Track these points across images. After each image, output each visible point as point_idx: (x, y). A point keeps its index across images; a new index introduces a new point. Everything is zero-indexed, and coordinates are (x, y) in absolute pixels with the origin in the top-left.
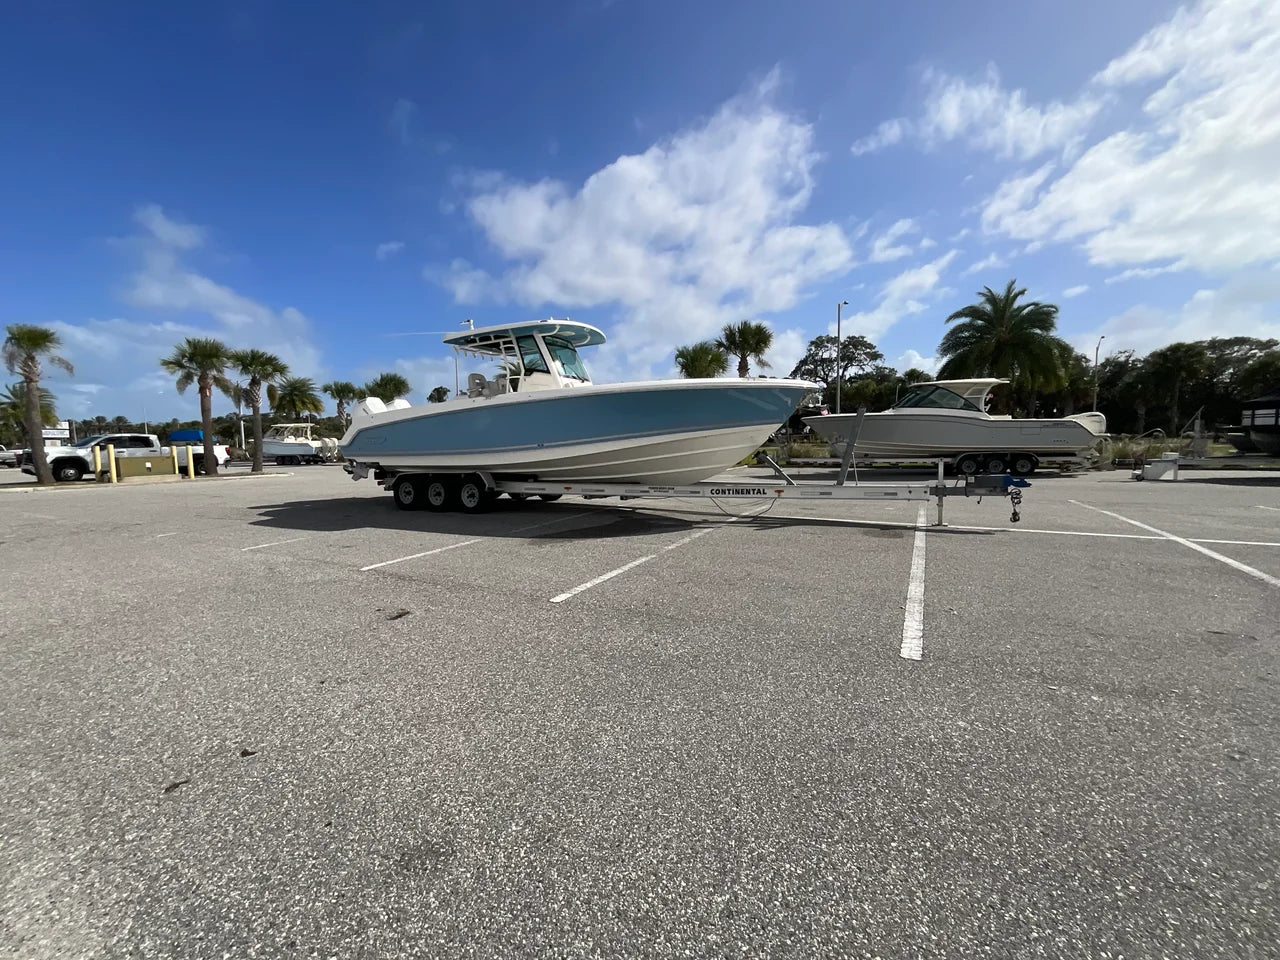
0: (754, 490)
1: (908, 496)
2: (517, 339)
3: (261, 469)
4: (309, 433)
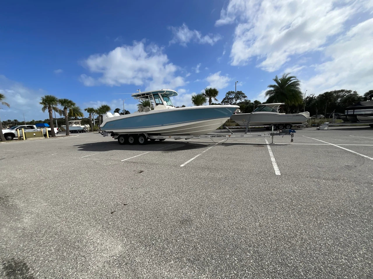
0: (222, 136)
1: (265, 136)
2: (153, 95)
3: (69, 135)
4: (80, 123)
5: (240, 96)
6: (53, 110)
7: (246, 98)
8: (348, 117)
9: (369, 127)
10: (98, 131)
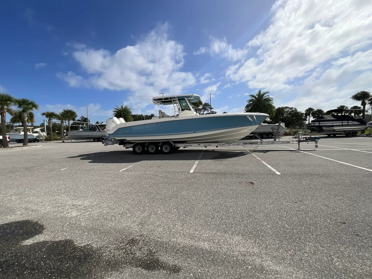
0: (255, 143)
1: (293, 143)
2: (178, 100)
3: (27, 144)
4: (31, 130)
5: (207, 107)
6: (7, 113)
7: (212, 110)
8: (315, 128)
9: (327, 136)
10: (61, 140)
